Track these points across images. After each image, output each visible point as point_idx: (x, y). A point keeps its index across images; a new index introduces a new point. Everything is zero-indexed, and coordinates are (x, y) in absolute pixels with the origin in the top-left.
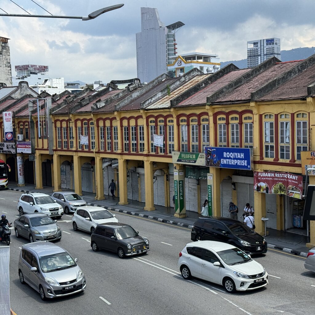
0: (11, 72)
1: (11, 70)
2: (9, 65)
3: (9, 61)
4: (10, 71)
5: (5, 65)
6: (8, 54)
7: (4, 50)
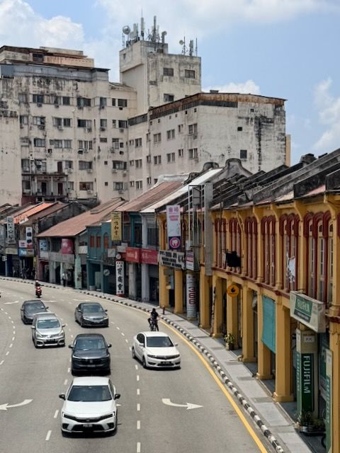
0: (285, 148)
1: (285, 144)
2: (283, 137)
3: (283, 132)
4: (284, 146)
5: (276, 139)
6: (283, 121)
7: (277, 117)
